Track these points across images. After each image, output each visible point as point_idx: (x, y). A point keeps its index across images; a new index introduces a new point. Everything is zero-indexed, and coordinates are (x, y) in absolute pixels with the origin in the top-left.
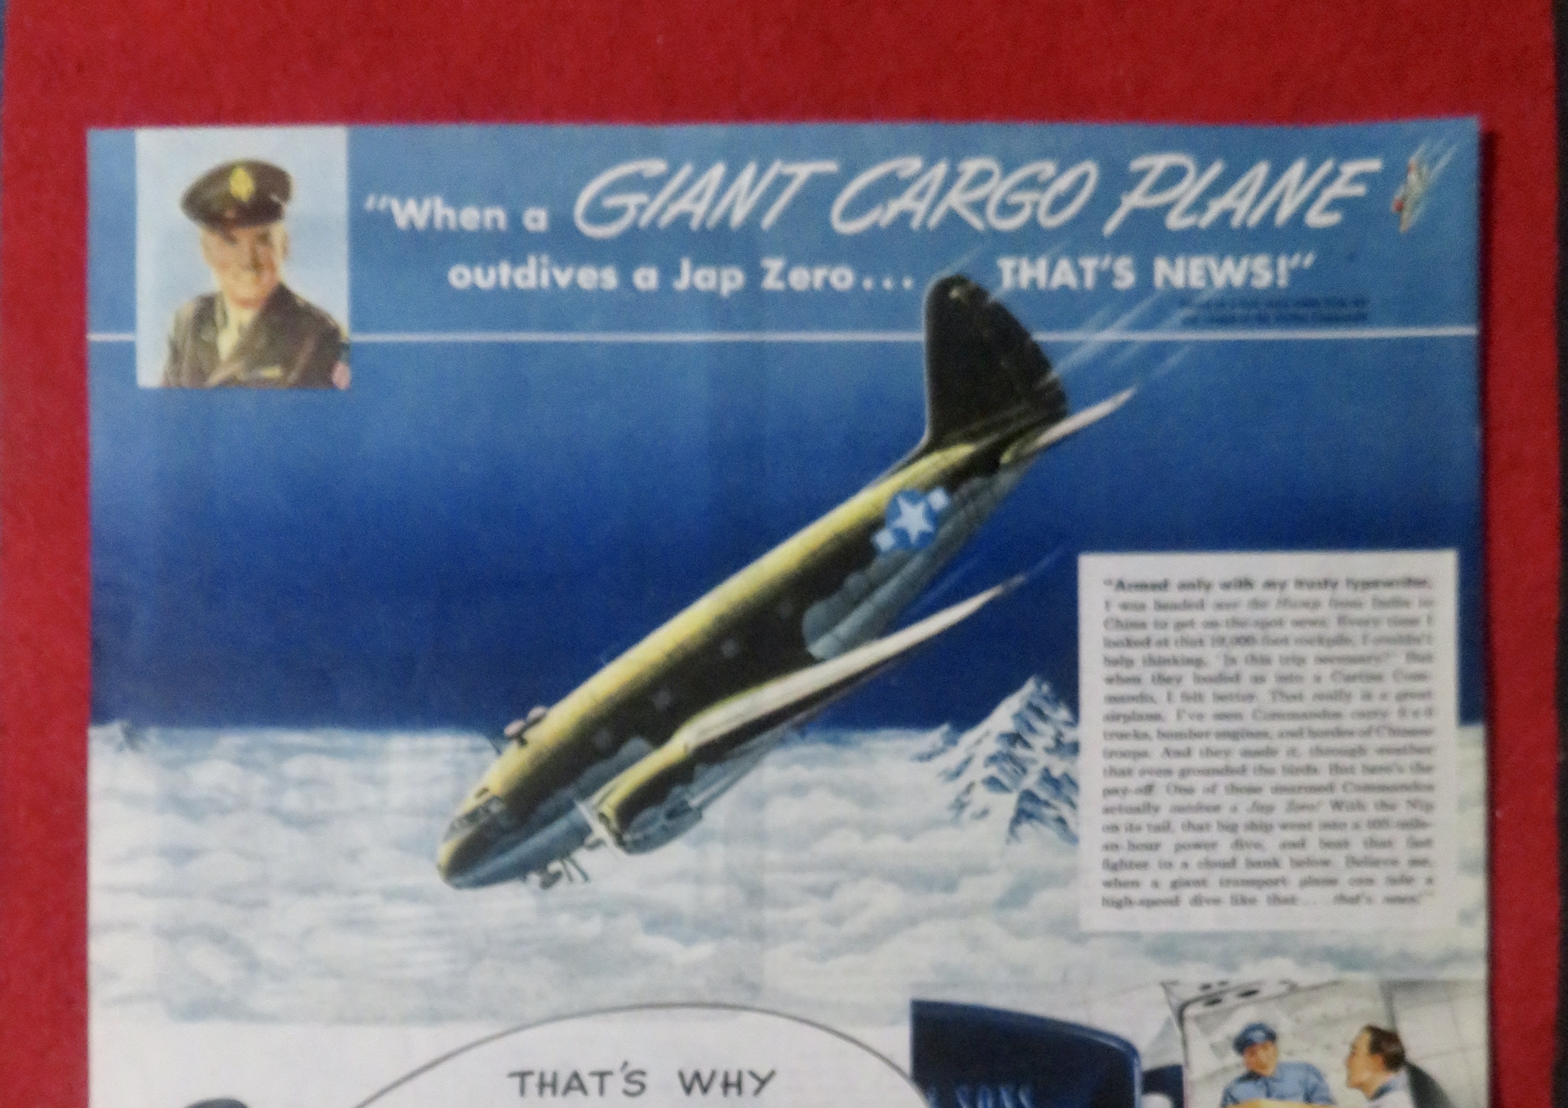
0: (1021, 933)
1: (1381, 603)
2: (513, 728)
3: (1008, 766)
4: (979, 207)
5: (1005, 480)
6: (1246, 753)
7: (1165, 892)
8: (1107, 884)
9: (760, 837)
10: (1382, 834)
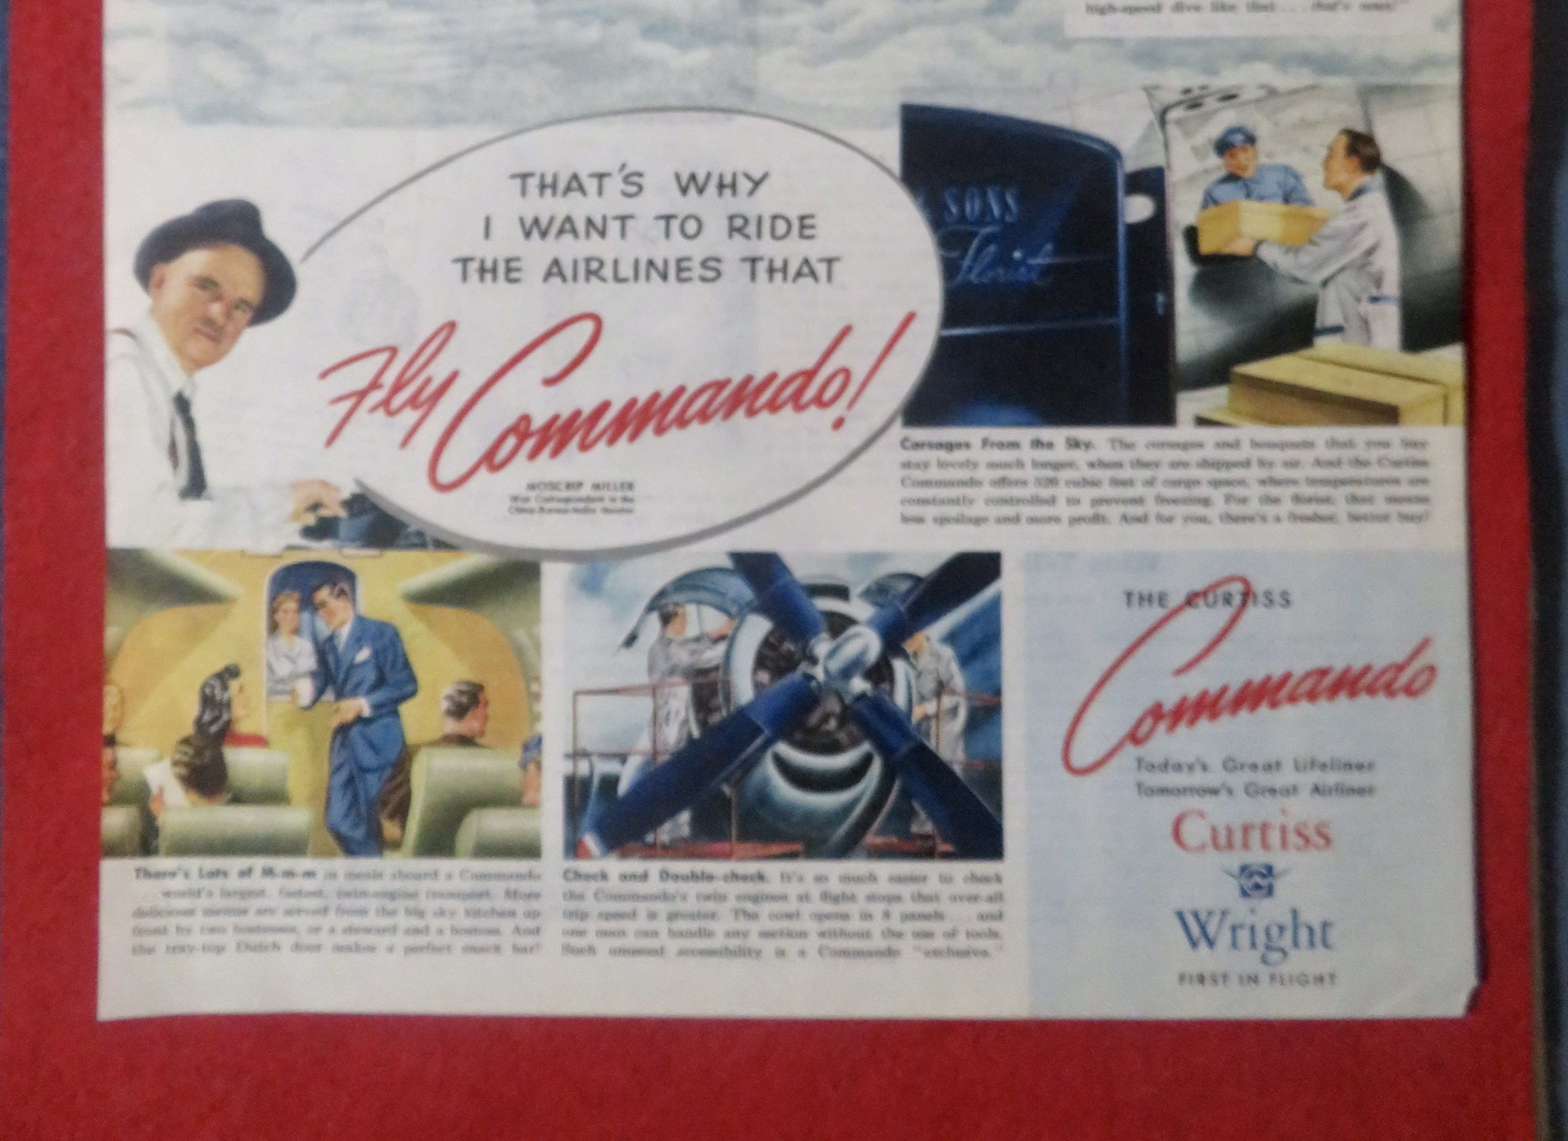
0: (1007, 39)
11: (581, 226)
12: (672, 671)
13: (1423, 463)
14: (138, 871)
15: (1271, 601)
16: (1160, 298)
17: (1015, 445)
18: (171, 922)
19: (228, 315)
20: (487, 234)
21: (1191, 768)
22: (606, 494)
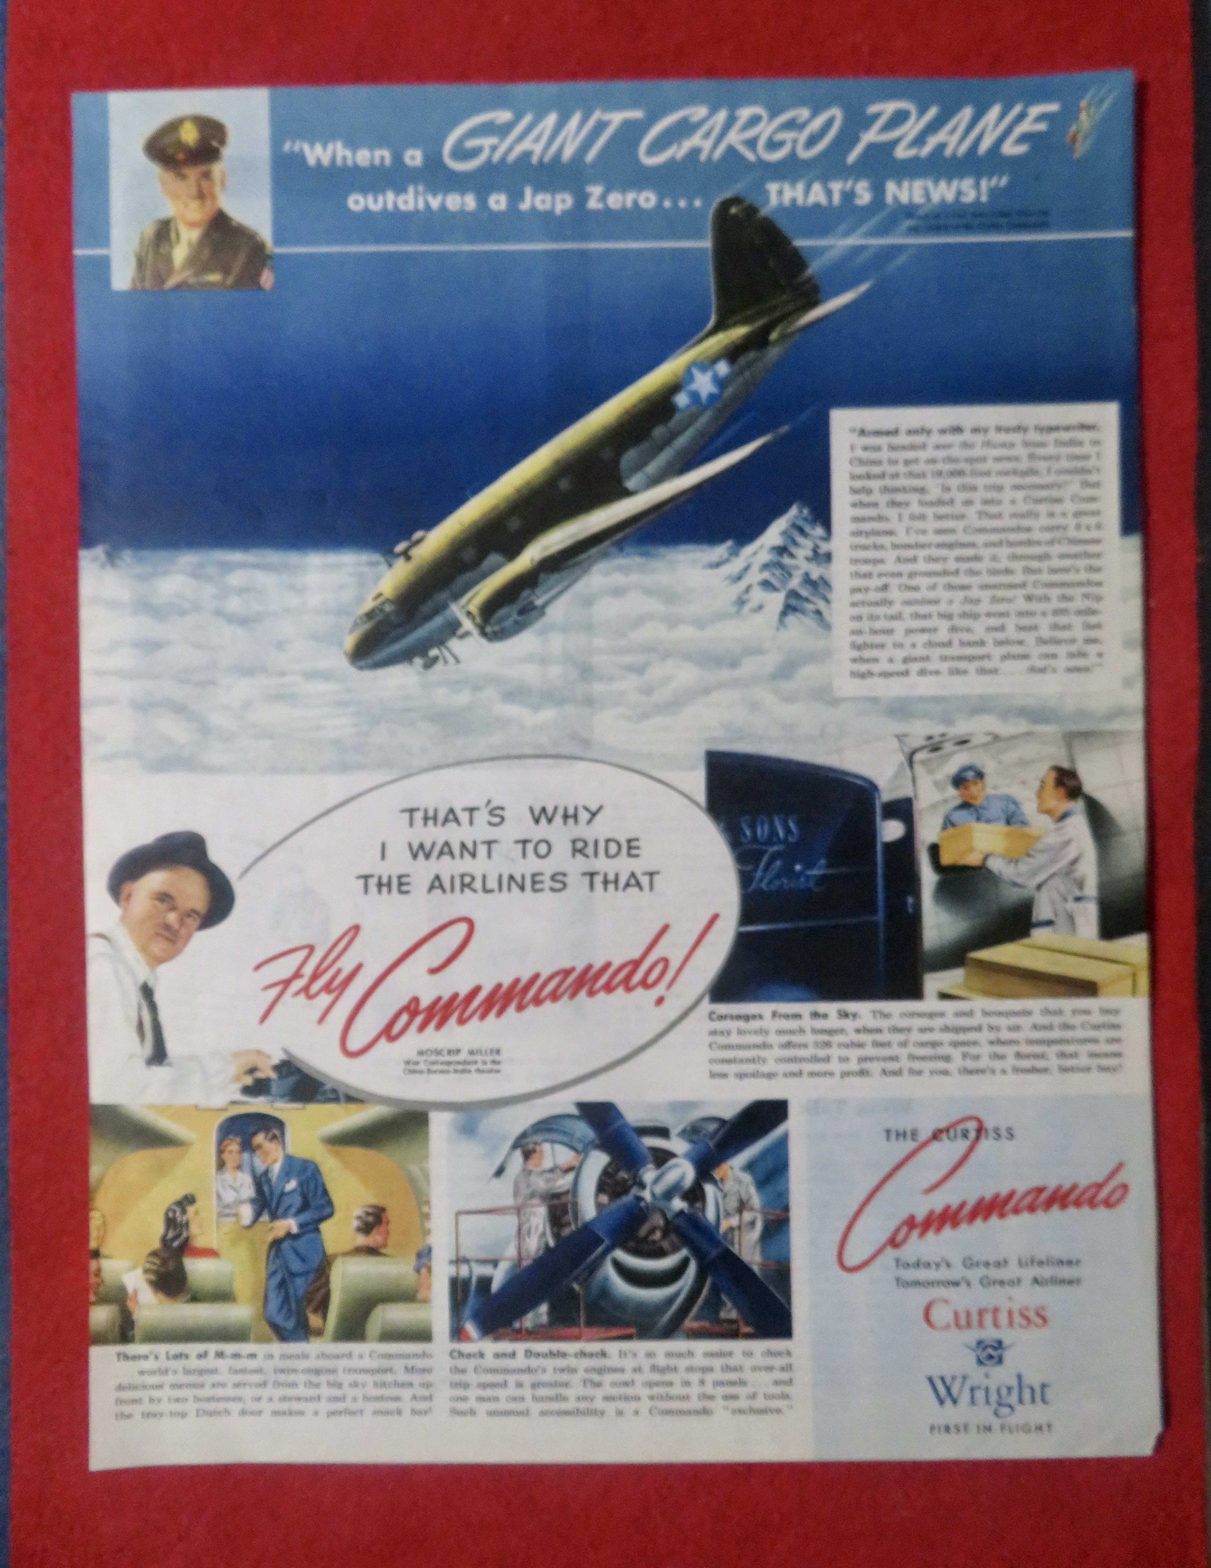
0: (788, 699)
1: (1059, 443)
2: (400, 547)
3: (778, 572)
4: (752, 143)
5: (773, 353)
6: (959, 559)
7: (899, 667)
8: (854, 660)
9: (589, 628)
10: (1063, 620)
11: (456, 849)
12: (533, 1195)
13: (1116, 1027)
14: (119, 1355)
15: (999, 1135)
16: (910, 900)
17: (797, 1016)
18: (144, 1395)
19: (181, 921)
20: (383, 856)
21: (938, 1265)
22: (479, 1058)
